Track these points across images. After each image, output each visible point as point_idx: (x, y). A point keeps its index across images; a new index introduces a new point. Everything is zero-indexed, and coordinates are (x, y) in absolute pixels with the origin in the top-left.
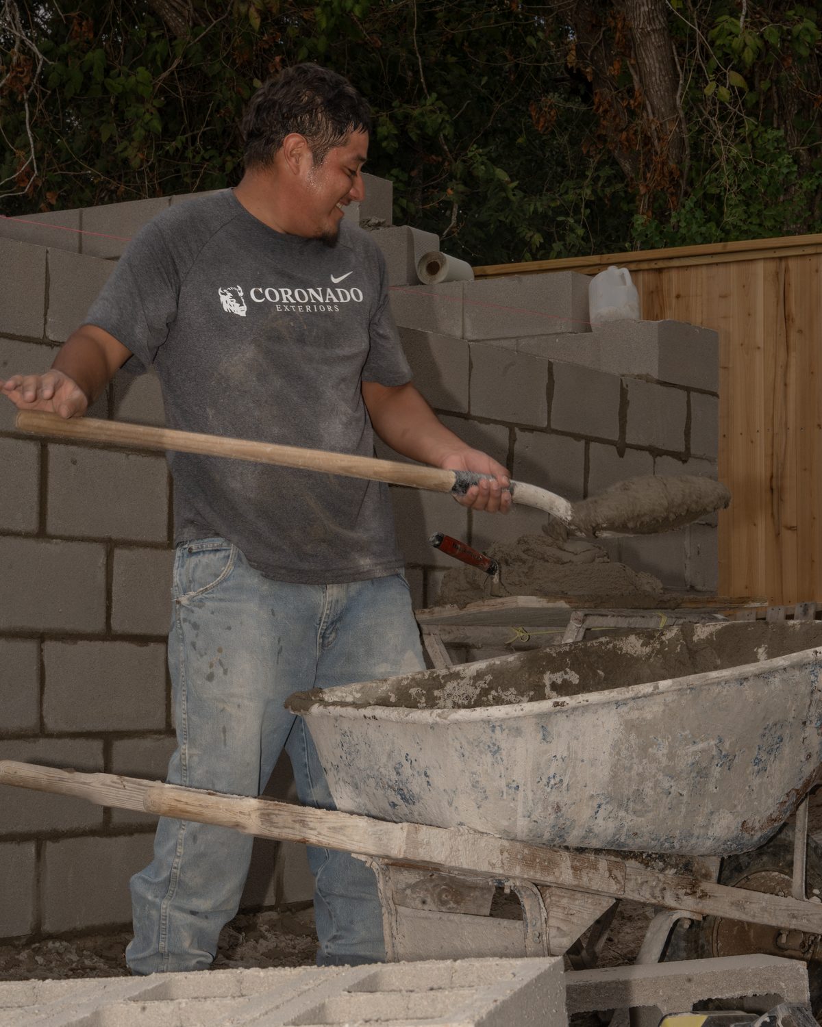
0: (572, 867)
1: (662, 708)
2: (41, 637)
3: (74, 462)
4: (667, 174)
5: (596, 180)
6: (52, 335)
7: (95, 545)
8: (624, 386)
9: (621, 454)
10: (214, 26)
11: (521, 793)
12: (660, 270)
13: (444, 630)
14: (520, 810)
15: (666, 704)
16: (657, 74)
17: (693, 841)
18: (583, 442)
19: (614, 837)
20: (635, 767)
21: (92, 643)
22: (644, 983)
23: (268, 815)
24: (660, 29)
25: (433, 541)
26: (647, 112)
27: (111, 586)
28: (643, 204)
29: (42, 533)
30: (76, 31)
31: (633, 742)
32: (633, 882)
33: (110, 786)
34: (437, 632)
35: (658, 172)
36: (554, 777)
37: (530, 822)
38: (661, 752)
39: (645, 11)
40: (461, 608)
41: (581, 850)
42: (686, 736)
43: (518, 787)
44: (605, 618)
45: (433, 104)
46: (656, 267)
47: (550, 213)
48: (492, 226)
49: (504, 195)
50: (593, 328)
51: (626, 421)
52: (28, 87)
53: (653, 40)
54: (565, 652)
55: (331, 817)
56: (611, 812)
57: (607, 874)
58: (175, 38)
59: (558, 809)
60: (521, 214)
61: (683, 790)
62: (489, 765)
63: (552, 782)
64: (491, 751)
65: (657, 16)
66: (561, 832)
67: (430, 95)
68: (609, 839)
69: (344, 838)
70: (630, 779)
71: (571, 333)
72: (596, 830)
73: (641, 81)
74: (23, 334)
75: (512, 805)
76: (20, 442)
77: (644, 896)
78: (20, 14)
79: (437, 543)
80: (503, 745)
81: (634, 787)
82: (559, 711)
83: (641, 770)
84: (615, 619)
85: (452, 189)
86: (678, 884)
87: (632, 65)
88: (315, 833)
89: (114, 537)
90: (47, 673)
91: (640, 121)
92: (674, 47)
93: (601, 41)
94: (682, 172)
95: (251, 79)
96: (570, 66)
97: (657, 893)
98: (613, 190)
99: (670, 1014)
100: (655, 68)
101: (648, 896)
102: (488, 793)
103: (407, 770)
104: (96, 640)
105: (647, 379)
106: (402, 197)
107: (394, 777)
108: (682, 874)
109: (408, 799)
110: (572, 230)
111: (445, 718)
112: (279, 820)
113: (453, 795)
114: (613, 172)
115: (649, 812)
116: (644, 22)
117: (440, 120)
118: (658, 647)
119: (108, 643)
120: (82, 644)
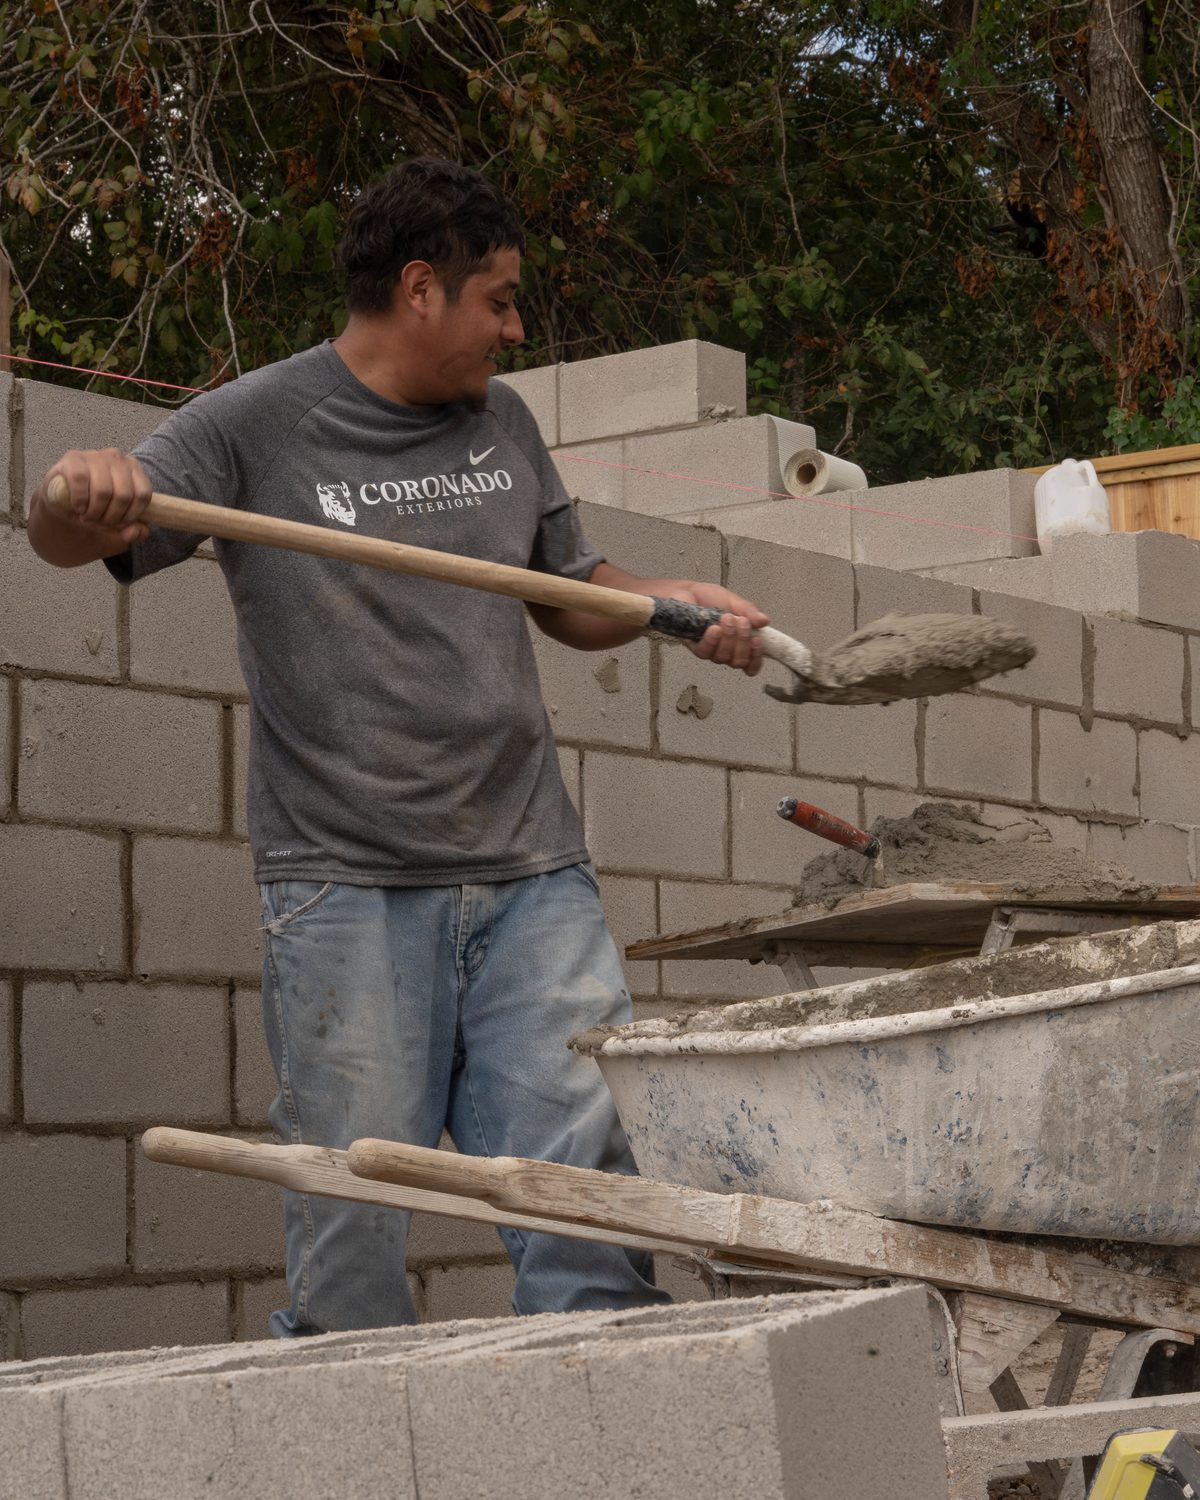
0: (993, 1262)
1: (1117, 1020)
2: (231, 985)
4: (1156, 348)
5: (1056, 364)
8: (1089, 627)
9: (1087, 726)
10: (493, 162)
11: (909, 1149)
12: (1148, 482)
14: (910, 1174)
15: (1123, 1015)
16: (1139, 204)
17: (1173, 1222)
18: (1029, 709)
19: (1052, 1214)
20: (1080, 1108)
23: (533, 1179)
24: (1141, 139)
25: (782, 811)
26: (1126, 259)
28: (1125, 393)
29: (226, 834)
30: (293, 175)
31: (1075, 1072)
32: (1086, 1285)
33: (313, 1163)
35: (1143, 344)
36: (958, 1124)
37: (925, 1192)
38: (1117, 1085)
39: (1117, 113)
40: (830, 909)
41: (1006, 1237)
42: (1154, 1062)
43: (905, 1139)
45: (813, 264)
46: (1144, 477)
47: (990, 415)
48: (905, 438)
49: (919, 389)
50: (1042, 550)
51: (1093, 678)
52: (226, 255)
53: (1131, 154)
54: (985, 967)
55: (628, 1184)
56: (1046, 1176)
57: (1046, 1273)
59: (966, 1171)
60: (946, 418)
61: (1155, 1143)
62: (862, 1109)
63: (956, 1131)
64: (863, 1088)
65: (1136, 120)
66: (972, 1207)
67: (809, 251)
68: (1045, 1217)
69: (648, 1216)
70: (1072, 1128)
71: (1011, 557)
72: (1025, 1203)
73: (1115, 215)
75: (897, 1167)
76: (193, 702)
77: (1104, 1307)
78: (214, 155)
79: (788, 812)
80: (880, 1078)
81: (1080, 1139)
82: (962, 1026)
83: (1088, 1114)
84: (1059, 919)
85: (845, 384)
86: (1155, 1290)
87: (1102, 192)
88: (603, 1207)
91: (1116, 273)
92: (1162, 163)
93: (1056, 164)
94: (1180, 345)
95: (549, 238)
96: (1012, 200)
97: (1123, 1301)
98: (1081, 376)
99: (1122, 1431)
100: (1136, 194)
101: (1109, 1307)
102: (861, 1150)
103: (743, 1124)
105: (1123, 617)
106: (773, 399)
107: (726, 1137)
108: (1161, 1275)
109: (748, 1168)
110: (1023, 436)
111: (793, 1039)
112: (549, 1187)
113: (810, 1155)
114: (1082, 351)
115: (1104, 1176)
116: (1116, 128)
117: (823, 287)
118: (1124, 957)
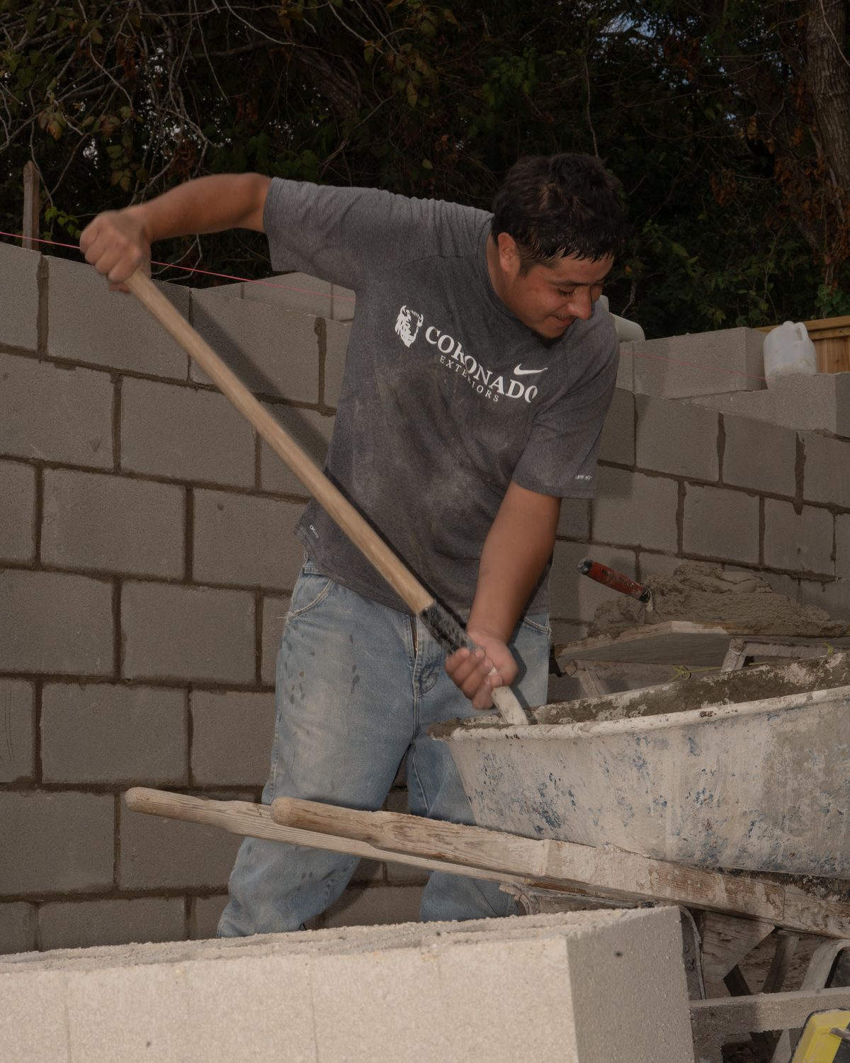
0: (727, 890)
1: (817, 720)
2: (189, 687)
3: (221, 508)
5: (780, 253)
6: (197, 377)
7: (243, 593)
8: (801, 440)
9: (799, 511)
10: (383, 106)
11: (669, 810)
12: (845, 339)
13: (600, 666)
14: (669, 827)
15: (821, 717)
16: (841, 141)
18: (757, 498)
19: (770, 857)
20: (790, 782)
21: (242, 694)
22: (801, 1003)
23: (402, 828)
24: (842, 95)
25: (581, 568)
26: (831, 180)
27: (261, 635)
28: (828, 275)
29: (188, 580)
30: (241, 113)
31: (787, 756)
32: (793, 908)
33: (246, 814)
34: (592, 668)
35: (842, 241)
36: (703, 792)
37: (679, 840)
38: (817, 766)
39: (826, 76)
40: (614, 638)
41: (736, 873)
42: (843, 750)
43: (666, 802)
44: (766, 646)
46: (841, 334)
47: (732, 289)
48: (672, 305)
49: (682, 270)
50: (768, 386)
51: (803, 477)
52: (193, 170)
53: (836, 106)
54: (724, 681)
55: (469, 832)
56: (766, 830)
57: (764, 898)
58: (343, 120)
59: (709, 826)
60: (702, 291)
61: (843, 808)
62: (635, 780)
63: (702, 797)
64: (636, 766)
65: (839, 81)
66: (713, 851)
68: (764, 859)
69: (483, 854)
70: (784, 796)
71: (746, 391)
72: (751, 849)
73: (824, 148)
74: (167, 375)
75: (660, 822)
76: (165, 486)
77: (805, 923)
79: (586, 569)
80: (649, 759)
81: (790, 804)
82: (707, 722)
83: (796, 786)
84: (777, 647)
85: (630, 266)
86: (842, 912)
87: (814, 132)
88: (452, 848)
89: (263, 585)
90: (195, 724)
91: (823, 189)
93: (782, 112)
95: (421, 160)
96: (750, 137)
97: (820, 920)
98: (797, 263)
100: (838, 134)
101: (809, 923)
102: (634, 810)
103: (551, 791)
104: (246, 691)
105: (825, 434)
107: (539, 799)
108: (845, 901)
109: (553, 822)
110: (756, 305)
111: (588, 731)
112: (413, 833)
113: (598, 813)
114: (798, 245)
115: (806, 831)
116: (825, 87)
118: (822, 675)
119: (258, 694)
120: (232, 695)
